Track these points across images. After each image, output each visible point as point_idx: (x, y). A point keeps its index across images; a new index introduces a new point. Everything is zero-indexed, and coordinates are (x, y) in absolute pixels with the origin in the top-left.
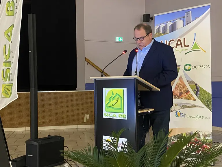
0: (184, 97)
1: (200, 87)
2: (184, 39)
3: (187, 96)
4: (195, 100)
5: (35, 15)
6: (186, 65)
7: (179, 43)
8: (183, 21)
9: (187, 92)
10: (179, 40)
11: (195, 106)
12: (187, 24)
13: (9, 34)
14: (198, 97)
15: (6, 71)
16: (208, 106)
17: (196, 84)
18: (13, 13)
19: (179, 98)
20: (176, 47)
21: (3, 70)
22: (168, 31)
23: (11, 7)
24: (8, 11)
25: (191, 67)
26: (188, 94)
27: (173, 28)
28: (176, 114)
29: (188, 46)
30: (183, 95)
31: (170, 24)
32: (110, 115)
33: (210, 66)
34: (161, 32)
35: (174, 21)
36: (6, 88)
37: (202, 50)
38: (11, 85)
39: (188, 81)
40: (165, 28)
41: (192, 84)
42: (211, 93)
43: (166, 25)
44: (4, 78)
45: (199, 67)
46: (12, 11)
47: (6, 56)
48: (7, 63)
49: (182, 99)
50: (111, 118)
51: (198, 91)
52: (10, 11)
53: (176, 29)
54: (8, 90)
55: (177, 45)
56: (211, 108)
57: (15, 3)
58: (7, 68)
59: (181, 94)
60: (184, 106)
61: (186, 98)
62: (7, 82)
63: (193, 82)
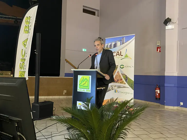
0: (119, 82)
1: (128, 77)
2: (121, 52)
3: (121, 82)
4: (125, 84)
5: (40, 34)
6: (121, 65)
7: (118, 54)
8: (120, 42)
9: (121, 79)
10: (118, 52)
11: (125, 87)
12: (123, 44)
13: (25, 44)
14: (127, 82)
15: (22, 64)
16: (132, 87)
17: (126, 76)
18: (28, 32)
19: (117, 83)
20: (116, 56)
21: (20, 63)
22: (112, 47)
23: (27, 29)
24: (25, 31)
25: (124, 66)
26: (122, 80)
27: (115, 46)
28: (115, 91)
29: (123, 55)
30: (119, 81)
31: (113, 43)
32: (82, 90)
33: (134, 67)
34: (109, 47)
35: (116, 42)
36: (22, 74)
37: (129, 58)
38: (24, 72)
39: (122, 74)
40: (111, 45)
41: (124, 76)
42: (134, 81)
43: (111, 44)
44: (21, 68)
45: (128, 67)
46: (27, 31)
47: (23, 55)
48: (23, 60)
49: (118, 83)
50: (82, 91)
51: (127, 79)
52: (26, 31)
53: (117, 46)
54: (23, 74)
55: (117, 54)
56: (133, 88)
57: (29, 27)
58: (22, 62)
59: (118, 80)
60: (119, 87)
61: (121, 83)
62: (22, 70)
63: (124, 74)
